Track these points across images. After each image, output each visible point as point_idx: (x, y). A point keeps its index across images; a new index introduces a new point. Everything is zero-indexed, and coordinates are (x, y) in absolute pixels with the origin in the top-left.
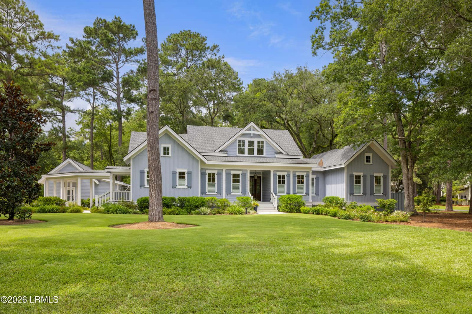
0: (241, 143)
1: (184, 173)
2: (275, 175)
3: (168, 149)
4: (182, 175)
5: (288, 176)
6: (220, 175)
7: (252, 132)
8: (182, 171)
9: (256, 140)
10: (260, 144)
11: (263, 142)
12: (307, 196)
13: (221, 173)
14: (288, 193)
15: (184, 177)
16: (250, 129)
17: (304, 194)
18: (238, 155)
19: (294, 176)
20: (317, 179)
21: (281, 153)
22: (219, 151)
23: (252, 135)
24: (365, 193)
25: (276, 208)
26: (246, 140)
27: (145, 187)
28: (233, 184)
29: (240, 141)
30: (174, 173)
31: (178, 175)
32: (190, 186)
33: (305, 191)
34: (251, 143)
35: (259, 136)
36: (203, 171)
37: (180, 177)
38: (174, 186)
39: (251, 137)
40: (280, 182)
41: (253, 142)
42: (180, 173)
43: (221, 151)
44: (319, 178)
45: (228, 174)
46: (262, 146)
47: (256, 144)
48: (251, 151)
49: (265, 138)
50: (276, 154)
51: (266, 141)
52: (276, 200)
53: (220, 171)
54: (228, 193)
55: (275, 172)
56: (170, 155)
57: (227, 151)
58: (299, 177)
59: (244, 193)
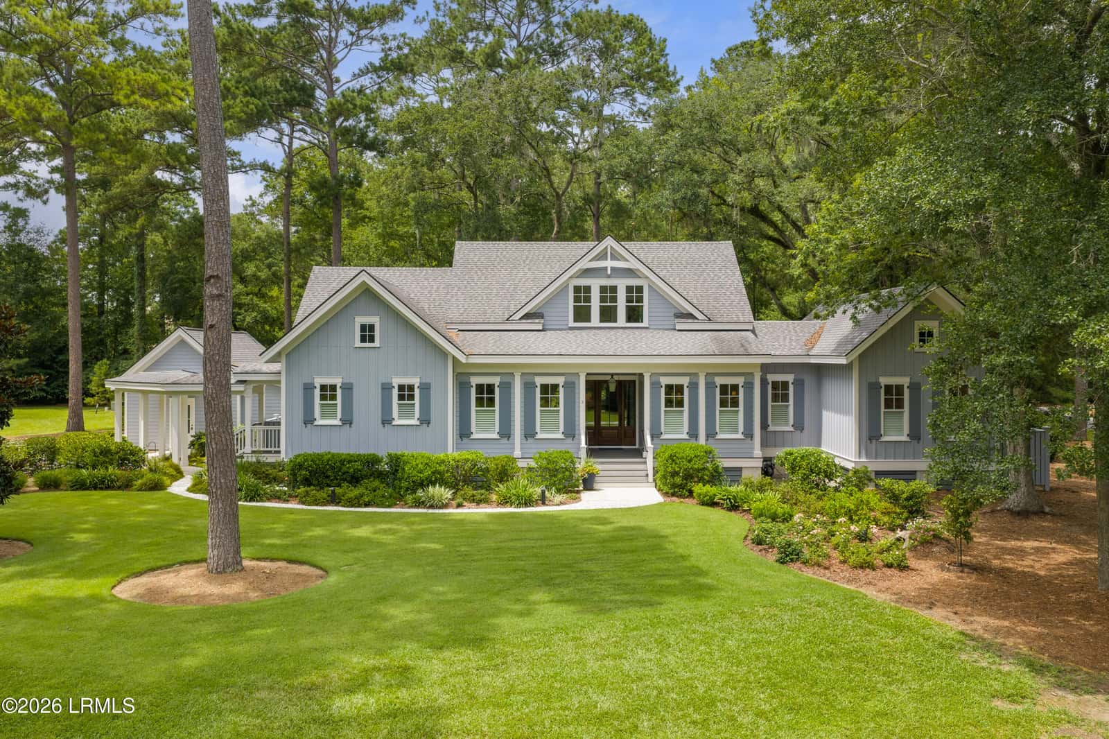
0: (582, 294)
1: (411, 388)
2: (655, 385)
3: (372, 327)
4: (406, 393)
5: (694, 386)
6: (507, 387)
7: (609, 264)
8: (406, 381)
9: (622, 284)
10: (635, 293)
11: (640, 289)
12: (748, 440)
13: (510, 383)
14: (693, 434)
15: (411, 397)
16: (602, 256)
17: (740, 436)
18: (572, 324)
19: (710, 386)
20: (799, 384)
21: (691, 316)
22: (521, 319)
23: (609, 272)
24: (915, 435)
25: (651, 478)
26: (595, 284)
27: (316, 423)
28: (542, 412)
29: (577, 289)
30: (386, 388)
31: (395, 392)
32: (425, 420)
33: (741, 429)
34: (609, 293)
35: (630, 272)
36: (464, 379)
37: (401, 397)
38: (387, 421)
39: (609, 277)
40: (669, 403)
41: (614, 289)
42: (401, 388)
43: (527, 316)
44: (802, 381)
45: (528, 387)
46: (640, 299)
47: (622, 296)
48: (608, 314)
49: (647, 277)
50: (677, 320)
51: (650, 286)
52: (649, 456)
53: (506, 379)
54: (529, 434)
55: (654, 379)
56: (377, 343)
57: (542, 317)
58: (724, 389)
59: (570, 433)
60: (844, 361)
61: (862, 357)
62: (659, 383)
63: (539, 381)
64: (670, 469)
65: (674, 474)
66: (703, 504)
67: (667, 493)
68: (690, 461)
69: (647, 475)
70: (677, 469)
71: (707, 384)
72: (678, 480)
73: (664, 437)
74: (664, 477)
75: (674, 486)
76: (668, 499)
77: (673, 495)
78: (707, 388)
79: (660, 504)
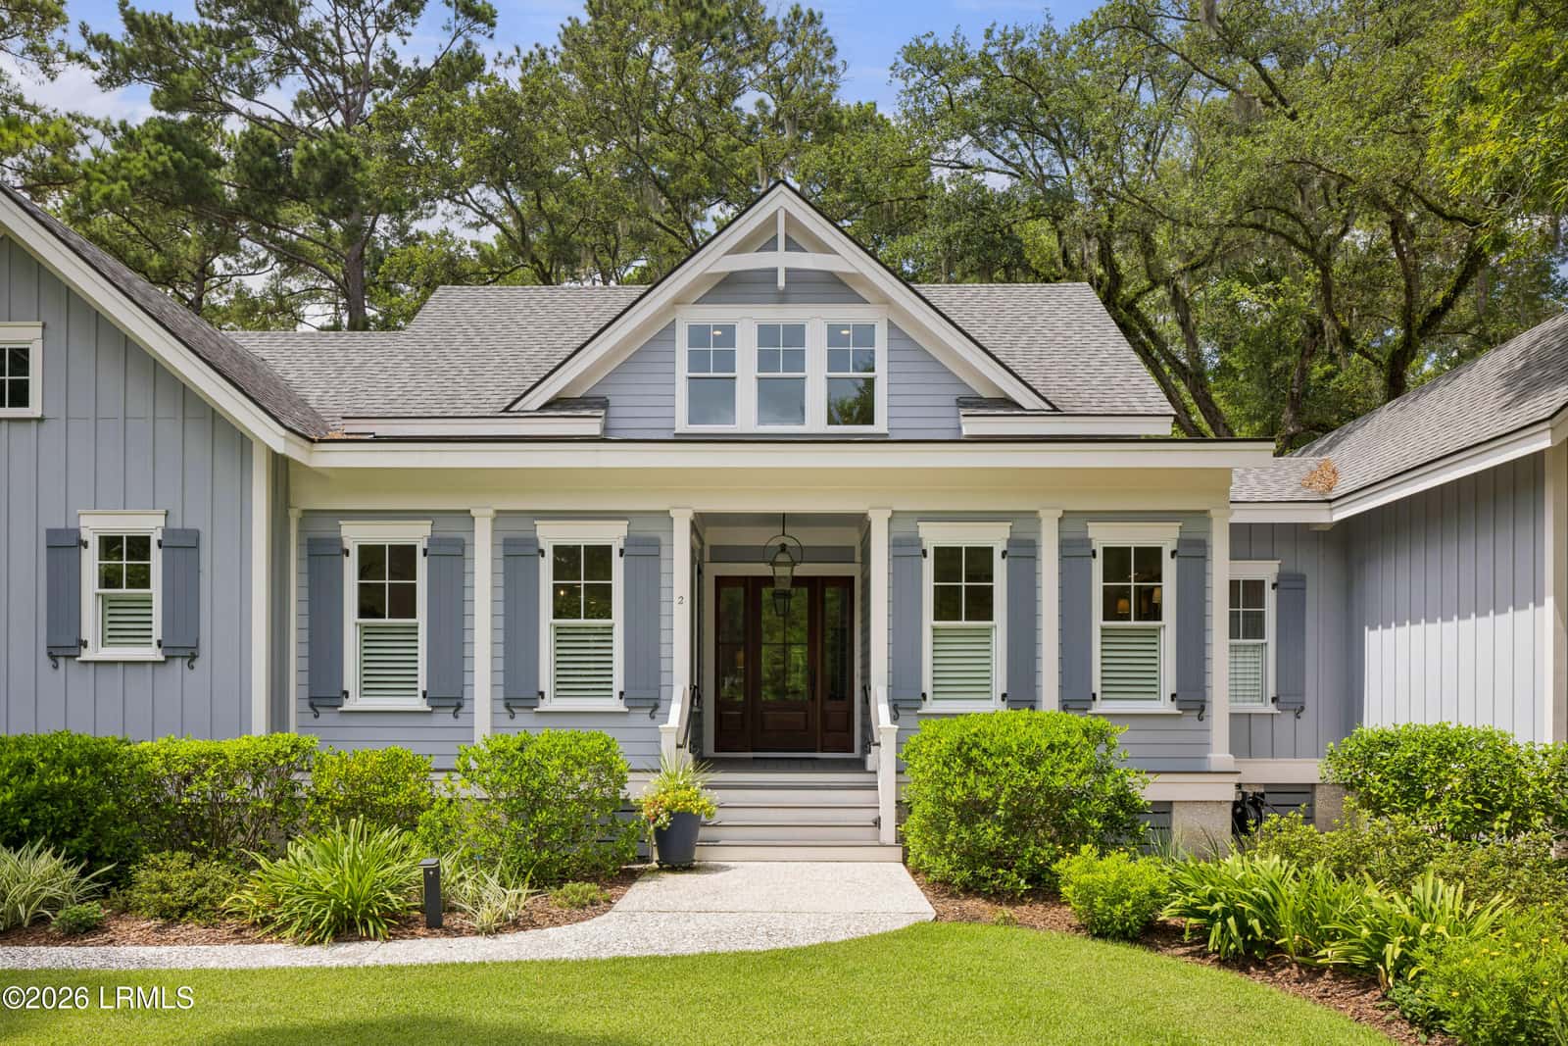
0: (711, 346)
1: (139, 546)
2: (905, 549)
3: (20, 359)
4: (124, 562)
5: (1023, 552)
6: (451, 553)
7: (781, 260)
8: (126, 525)
9: (816, 322)
10: (852, 346)
11: (865, 333)
12: (1191, 720)
13: (459, 544)
14: (1022, 694)
15: (140, 577)
16: (764, 239)
17: (1164, 705)
18: (682, 425)
19: (1073, 551)
20: (1290, 585)
21: (1007, 403)
22: (547, 406)
23: (781, 283)
25: (888, 832)
26: (746, 322)
28: (559, 632)
29: (698, 334)
30: (64, 546)
31: (91, 563)
32: (182, 650)
33: (1168, 681)
35: (837, 285)
36: (323, 530)
37: (109, 578)
38: (64, 648)
39: (783, 298)
40: (946, 606)
41: (796, 333)
42: (110, 545)
43: (558, 404)
44: (1302, 578)
45: (517, 553)
46: (866, 363)
47: (816, 352)
48: (781, 400)
49: (887, 301)
50: (963, 412)
51: (891, 326)
52: (883, 759)
53: (452, 529)
54: (518, 697)
55: (903, 529)
56: (34, 409)
57: (604, 404)
58: (1115, 560)
59: (646, 699)
62: (917, 542)
63: (551, 535)
64: (958, 794)
65: (972, 811)
66: (1101, 930)
67: (946, 883)
68: (1032, 763)
69: (877, 823)
70: (985, 794)
71: (1063, 545)
72: (990, 834)
73: (930, 706)
74: (937, 824)
75: (973, 856)
76: (952, 906)
77: (969, 890)
78: (1063, 557)
79: (916, 932)
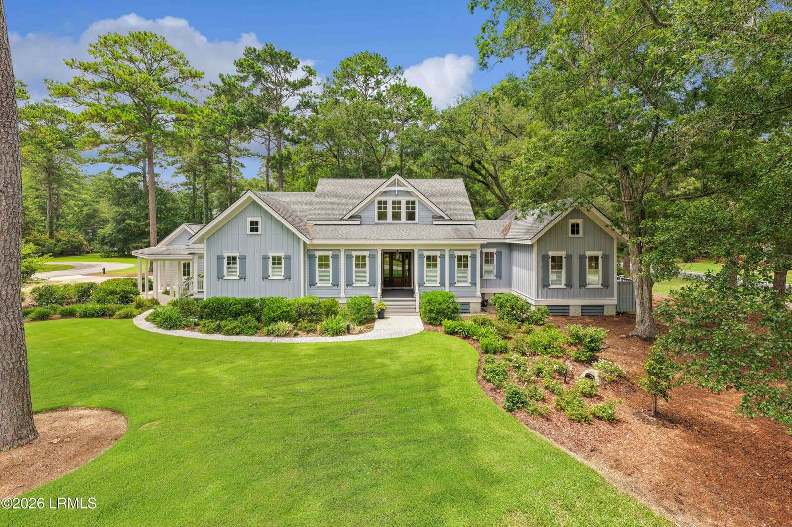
0: (382, 205)
1: (279, 258)
2: (421, 256)
3: (257, 223)
4: (277, 261)
5: (443, 257)
6: (336, 257)
7: (397, 188)
8: (276, 254)
9: (404, 200)
10: (411, 205)
11: (414, 203)
12: (473, 287)
13: (338, 255)
14: (443, 284)
15: (280, 264)
16: (393, 184)
17: (469, 284)
18: (376, 221)
19: (452, 257)
20: (499, 254)
21: (441, 217)
22: (348, 218)
23: (396, 193)
24: (569, 285)
25: (418, 310)
26: (389, 199)
27: (225, 278)
28: (356, 271)
29: (379, 202)
30: (265, 258)
31: (270, 261)
32: (288, 277)
33: (469, 280)
34: (396, 204)
35: (408, 193)
36: (311, 253)
37: (274, 264)
38: (265, 277)
39: (397, 196)
40: (428, 266)
41: (399, 202)
42: (274, 258)
43: (352, 217)
44: (501, 252)
45: (349, 257)
46: (414, 208)
47: (404, 206)
48: (396, 216)
49: (417, 196)
50: (435, 219)
51: (419, 201)
52: (417, 297)
53: (336, 253)
54: (349, 284)
55: (420, 252)
56: (260, 233)
57: (360, 217)
58: (460, 258)
59: (373, 284)
60: (529, 243)
61: (539, 241)
62: (423, 255)
63: (355, 254)
64: (428, 309)
65: (431, 311)
66: (447, 333)
67: (426, 322)
68: (440, 304)
69: (416, 309)
70: (432, 309)
71: (450, 255)
72: (433, 315)
73: (426, 285)
74: (425, 313)
75: (430, 319)
76: (427, 327)
77: (430, 324)
78: (450, 257)
79: (421, 333)
